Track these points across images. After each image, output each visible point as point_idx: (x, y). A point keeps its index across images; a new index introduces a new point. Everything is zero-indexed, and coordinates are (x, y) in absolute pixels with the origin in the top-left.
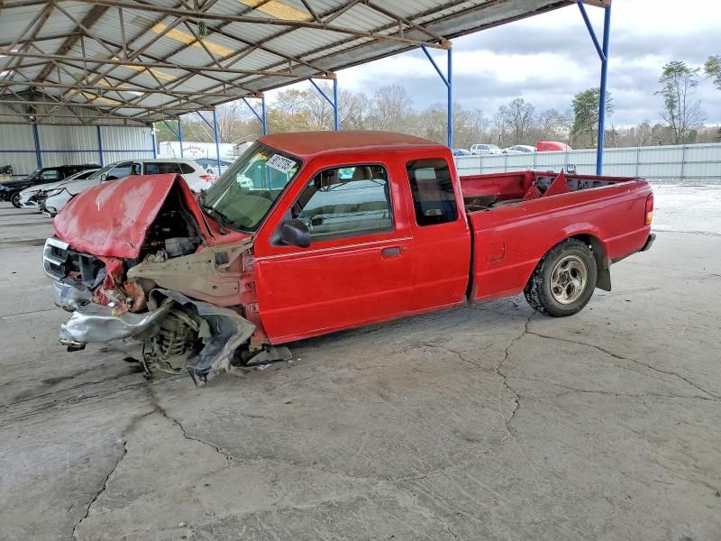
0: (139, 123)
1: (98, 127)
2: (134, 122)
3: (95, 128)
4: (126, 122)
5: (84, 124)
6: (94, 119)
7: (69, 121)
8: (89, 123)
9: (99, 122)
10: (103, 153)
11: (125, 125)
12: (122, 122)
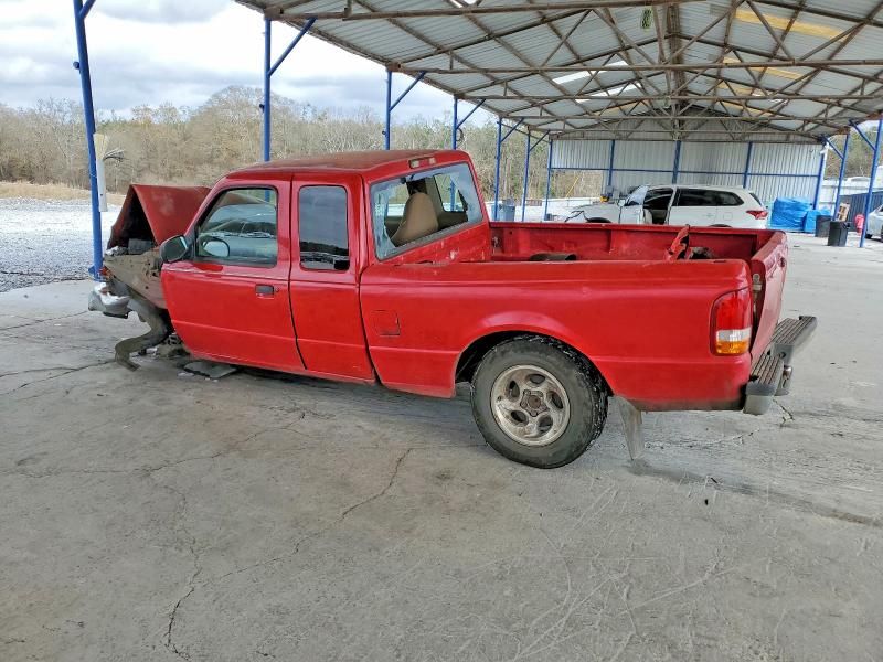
0: (807, 139)
1: (751, 143)
2: (800, 138)
3: (747, 145)
4: (788, 137)
5: (734, 141)
6: (749, 135)
7: (718, 137)
8: (741, 141)
9: (753, 138)
10: (749, 177)
11: (787, 141)
12: (783, 138)
